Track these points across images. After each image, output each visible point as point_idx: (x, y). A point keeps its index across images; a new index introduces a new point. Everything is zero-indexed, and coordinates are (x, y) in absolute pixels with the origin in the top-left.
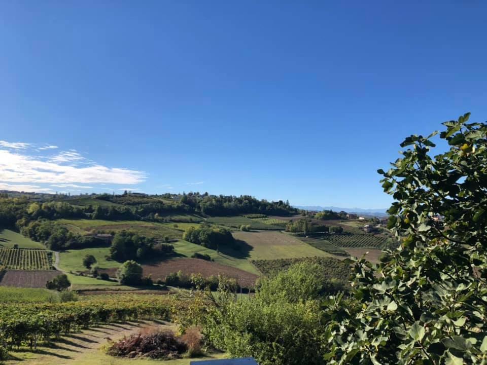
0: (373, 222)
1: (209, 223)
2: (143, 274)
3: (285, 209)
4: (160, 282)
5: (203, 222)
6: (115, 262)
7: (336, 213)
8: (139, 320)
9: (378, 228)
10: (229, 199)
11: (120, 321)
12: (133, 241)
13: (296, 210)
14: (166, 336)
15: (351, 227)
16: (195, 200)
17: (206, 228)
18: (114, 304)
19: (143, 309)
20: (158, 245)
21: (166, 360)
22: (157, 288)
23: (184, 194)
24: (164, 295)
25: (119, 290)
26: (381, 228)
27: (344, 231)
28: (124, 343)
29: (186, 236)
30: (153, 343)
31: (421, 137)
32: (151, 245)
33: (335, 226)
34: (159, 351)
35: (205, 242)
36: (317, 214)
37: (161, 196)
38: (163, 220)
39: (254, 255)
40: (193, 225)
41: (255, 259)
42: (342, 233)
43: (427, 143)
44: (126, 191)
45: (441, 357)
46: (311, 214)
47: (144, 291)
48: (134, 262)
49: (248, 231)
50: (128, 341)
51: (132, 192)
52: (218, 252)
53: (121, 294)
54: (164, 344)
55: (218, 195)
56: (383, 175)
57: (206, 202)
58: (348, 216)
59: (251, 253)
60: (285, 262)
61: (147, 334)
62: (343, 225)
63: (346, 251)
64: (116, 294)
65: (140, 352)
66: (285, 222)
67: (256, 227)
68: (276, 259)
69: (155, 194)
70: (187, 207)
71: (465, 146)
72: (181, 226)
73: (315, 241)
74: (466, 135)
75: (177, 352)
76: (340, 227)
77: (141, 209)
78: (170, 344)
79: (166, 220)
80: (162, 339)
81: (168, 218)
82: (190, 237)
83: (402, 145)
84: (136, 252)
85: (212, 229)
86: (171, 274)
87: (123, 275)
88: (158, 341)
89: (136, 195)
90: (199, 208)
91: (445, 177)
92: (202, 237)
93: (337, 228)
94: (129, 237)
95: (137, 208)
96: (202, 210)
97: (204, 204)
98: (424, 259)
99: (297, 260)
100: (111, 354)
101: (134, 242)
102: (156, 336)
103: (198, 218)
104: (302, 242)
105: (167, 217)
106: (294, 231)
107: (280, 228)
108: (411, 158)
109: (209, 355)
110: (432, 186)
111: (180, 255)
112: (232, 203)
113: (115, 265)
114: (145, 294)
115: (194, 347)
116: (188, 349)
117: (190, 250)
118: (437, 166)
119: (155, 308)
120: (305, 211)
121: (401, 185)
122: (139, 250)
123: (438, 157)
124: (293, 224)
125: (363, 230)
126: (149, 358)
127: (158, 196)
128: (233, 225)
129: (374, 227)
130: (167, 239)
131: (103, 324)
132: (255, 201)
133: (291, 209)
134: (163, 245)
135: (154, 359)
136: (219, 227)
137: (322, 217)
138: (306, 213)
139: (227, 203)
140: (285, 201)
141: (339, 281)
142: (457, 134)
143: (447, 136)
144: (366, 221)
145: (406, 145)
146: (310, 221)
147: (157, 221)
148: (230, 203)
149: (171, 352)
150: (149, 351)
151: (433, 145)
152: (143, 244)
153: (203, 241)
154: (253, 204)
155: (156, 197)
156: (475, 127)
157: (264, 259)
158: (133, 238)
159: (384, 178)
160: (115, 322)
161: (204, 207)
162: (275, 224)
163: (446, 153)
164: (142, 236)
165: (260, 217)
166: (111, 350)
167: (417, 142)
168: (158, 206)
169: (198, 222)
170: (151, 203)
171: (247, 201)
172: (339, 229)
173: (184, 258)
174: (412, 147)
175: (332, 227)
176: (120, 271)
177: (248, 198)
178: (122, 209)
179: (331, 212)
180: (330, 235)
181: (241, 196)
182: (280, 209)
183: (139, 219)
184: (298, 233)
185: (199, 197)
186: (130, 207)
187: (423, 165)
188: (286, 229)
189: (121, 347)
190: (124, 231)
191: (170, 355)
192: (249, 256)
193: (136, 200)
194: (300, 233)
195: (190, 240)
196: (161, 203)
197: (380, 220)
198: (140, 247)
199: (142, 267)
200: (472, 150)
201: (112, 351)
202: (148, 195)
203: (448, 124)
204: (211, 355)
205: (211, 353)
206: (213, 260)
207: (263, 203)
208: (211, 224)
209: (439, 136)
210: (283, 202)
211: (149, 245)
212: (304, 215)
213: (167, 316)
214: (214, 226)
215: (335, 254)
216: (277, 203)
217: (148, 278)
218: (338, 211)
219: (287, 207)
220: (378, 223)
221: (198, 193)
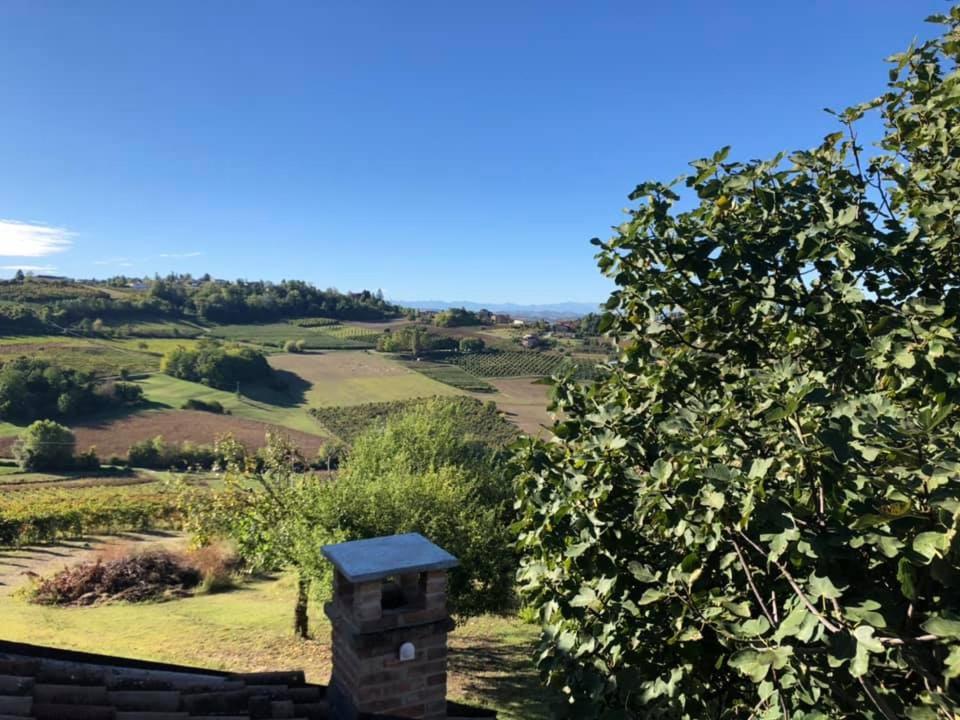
0: (537, 329)
1: (217, 337)
2: (77, 447)
3: (376, 308)
4: (116, 462)
5: (202, 337)
6: (7, 424)
7: (472, 314)
8: (84, 537)
9: (547, 340)
10: (258, 288)
11: (44, 542)
12: (46, 378)
13: (396, 308)
14: (156, 558)
15: (499, 338)
16: (183, 290)
17: (210, 348)
18: (25, 508)
19: (93, 514)
20: (105, 387)
21: (160, 602)
22: (111, 473)
23: (158, 278)
24: (126, 487)
25: (22, 482)
26: (553, 339)
27: (487, 346)
28: (65, 580)
29: (168, 364)
30: (128, 575)
31: (659, 184)
32: (91, 387)
33: (471, 338)
34: (144, 588)
35: (210, 378)
36: (436, 315)
37: (104, 282)
38: (113, 332)
39: (314, 399)
40: (182, 342)
41: (317, 406)
42: (483, 350)
43: (668, 194)
44: (20, 272)
45: (694, 498)
46: (427, 317)
47: (81, 482)
48: (53, 423)
49: (301, 352)
50: (75, 575)
51: (36, 274)
52: (239, 395)
53: (28, 490)
54: (154, 575)
55: (233, 280)
56: (599, 246)
57: (207, 296)
58: (493, 318)
59: (308, 395)
60: (375, 408)
61: (113, 558)
62: (485, 337)
63: (491, 384)
64: (17, 491)
65: (102, 592)
66: (375, 332)
67: (317, 344)
68: (359, 404)
69: (89, 277)
70: (165, 305)
71: (722, 200)
72: (154, 345)
73: (434, 367)
74: (726, 182)
75: (181, 586)
76: (480, 340)
77: (60, 309)
78: (164, 572)
79: (120, 334)
80: (147, 565)
81: (124, 329)
82: (176, 367)
83: (631, 197)
84: (55, 401)
85: (224, 351)
86: (139, 444)
87: (29, 451)
88: (139, 569)
89: (45, 280)
90: (193, 307)
91: (694, 248)
92: (202, 368)
93: (473, 342)
94: (38, 371)
95: (51, 309)
96: (199, 312)
97: (203, 298)
98: (662, 374)
99: (400, 405)
100: (40, 602)
101: (50, 381)
102: (134, 560)
103: (191, 329)
104: (409, 371)
105: (122, 327)
106: (394, 348)
107: (365, 344)
108: (644, 218)
109: (245, 586)
110: (674, 263)
111: (156, 405)
112: (265, 298)
113: (7, 432)
114: (83, 487)
115: (214, 574)
116: (202, 579)
117: (177, 395)
118: (681, 231)
119: (118, 510)
120: (414, 311)
121: (627, 263)
122: (63, 397)
123: (683, 217)
124: (391, 337)
125: (521, 345)
126: (124, 601)
127: (98, 283)
128: (268, 341)
129: (540, 338)
130: (125, 373)
131: (7, 550)
132: (313, 292)
133: (387, 307)
134: (117, 386)
135: (134, 602)
136: (238, 347)
137: (446, 322)
138: (416, 314)
139: (253, 296)
140: (374, 292)
141: (477, 438)
142: (711, 181)
143: (697, 183)
144: (526, 326)
145: (638, 196)
146: (425, 330)
147: (100, 335)
148: (259, 297)
149: (169, 586)
150: (122, 590)
151: (677, 198)
152: (70, 384)
153: (205, 376)
154: (309, 297)
155: (92, 285)
156: (738, 169)
157: (335, 406)
158: (47, 373)
159: (603, 250)
160: (33, 544)
161: (204, 306)
162: (355, 338)
163: (694, 210)
164: (67, 368)
165: (324, 325)
166: (39, 594)
167: (654, 193)
168: (99, 303)
169: (192, 337)
170: (83, 298)
171: (296, 292)
172: (477, 342)
173: (165, 410)
174: (647, 201)
175: (465, 339)
176: (22, 444)
177: (296, 286)
178: (13, 311)
179: (463, 312)
180: (461, 354)
181: (284, 281)
182: (366, 308)
183: (56, 333)
184: (401, 353)
185: (190, 283)
186: (34, 307)
187: (662, 228)
188: (379, 348)
189: (59, 586)
190: (24, 357)
191: (167, 593)
192: (304, 401)
193: (46, 291)
194: (404, 353)
195: (176, 374)
196: (107, 297)
197: (552, 324)
198: (64, 392)
199: (73, 432)
200: (731, 205)
201: (42, 596)
202: (73, 281)
203: (699, 164)
204: (249, 586)
205: (247, 582)
206: (229, 413)
207: (329, 296)
208: (221, 341)
209: (685, 184)
210: (371, 293)
211: (86, 385)
212: (413, 318)
213: (145, 523)
214: (227, 343)
215: (470, 390)
216: (359, 295)
217: (89, 454)
218: (477, 310)
219: (380, 303)
220: (548, 329)
221: (189, 276)
